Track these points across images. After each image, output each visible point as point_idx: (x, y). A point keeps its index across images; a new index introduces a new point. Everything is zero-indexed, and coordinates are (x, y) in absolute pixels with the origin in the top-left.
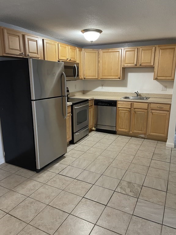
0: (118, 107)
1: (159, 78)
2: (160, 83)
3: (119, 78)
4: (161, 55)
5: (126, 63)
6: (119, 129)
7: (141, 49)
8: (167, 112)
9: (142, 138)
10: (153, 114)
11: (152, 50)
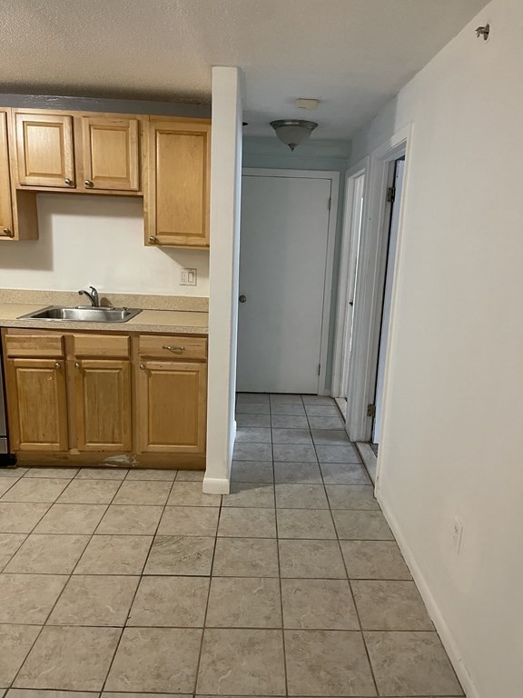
0: (11, 352)
1: (162, 239)
3: (9, 234)
5: (32, 174)
7: (85, 124)
8: (197, 364)
9: (121, 467)
10: (149, 375)
11: (125, 129)
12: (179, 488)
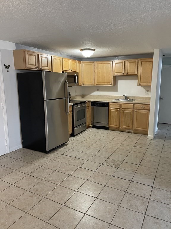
0: (110, 107)
1: (141, 84)
2: (144, 88)
3: (111, 84)
4: (143, 67)
5: (116, 73)
6: (111, 126)
7: (127, 62)
8: (147, 111)
9: (130, 132)
10: (137, 113)
11: (135, 62)
12: (142, 137)
